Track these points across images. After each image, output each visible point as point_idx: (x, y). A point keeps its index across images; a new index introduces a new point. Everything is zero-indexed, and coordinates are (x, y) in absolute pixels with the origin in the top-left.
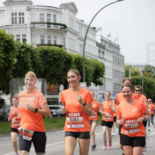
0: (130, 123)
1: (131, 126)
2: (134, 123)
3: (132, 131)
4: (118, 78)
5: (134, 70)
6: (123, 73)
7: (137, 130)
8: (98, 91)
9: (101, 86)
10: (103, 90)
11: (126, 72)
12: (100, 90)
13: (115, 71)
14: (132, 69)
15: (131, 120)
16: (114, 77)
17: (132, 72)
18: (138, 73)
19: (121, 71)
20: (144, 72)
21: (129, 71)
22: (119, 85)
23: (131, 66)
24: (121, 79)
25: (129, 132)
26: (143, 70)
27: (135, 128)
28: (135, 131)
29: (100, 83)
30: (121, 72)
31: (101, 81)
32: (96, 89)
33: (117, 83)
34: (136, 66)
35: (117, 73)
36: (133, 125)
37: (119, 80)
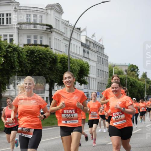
0: (117, 115)
1: (118, 118)
2: (120, 115)
3: (119, 122)
4: (102, 77)
5: (118, 70)
6: (107, 72)
7: (124, 121)
8: (83, 90)
9: (86, 85)
10: (87, 89)
11: (109, 72)
12: (85, 88)
13: (100, 71)
14: (116, 68)
15: (117, 112)
16: (99, 77)
17: (116, 72)
18: (121, 73)
19: (105, 70)
20: (128, 71)
21: (113, 71)
22: (103, 84)
23: (114, 65)
24: (105, 78)
25: (116, 123)
26: (126, 70)
27: (122, 120)
28: (122, 122)
29: (85, 82)
30: (105, 72)
31: (86, 80)
32: (81, 88)
33: (101, 82)
34: (120, 65)
35: (101, 72)
36: (120, 117)
37: (103, 79)
